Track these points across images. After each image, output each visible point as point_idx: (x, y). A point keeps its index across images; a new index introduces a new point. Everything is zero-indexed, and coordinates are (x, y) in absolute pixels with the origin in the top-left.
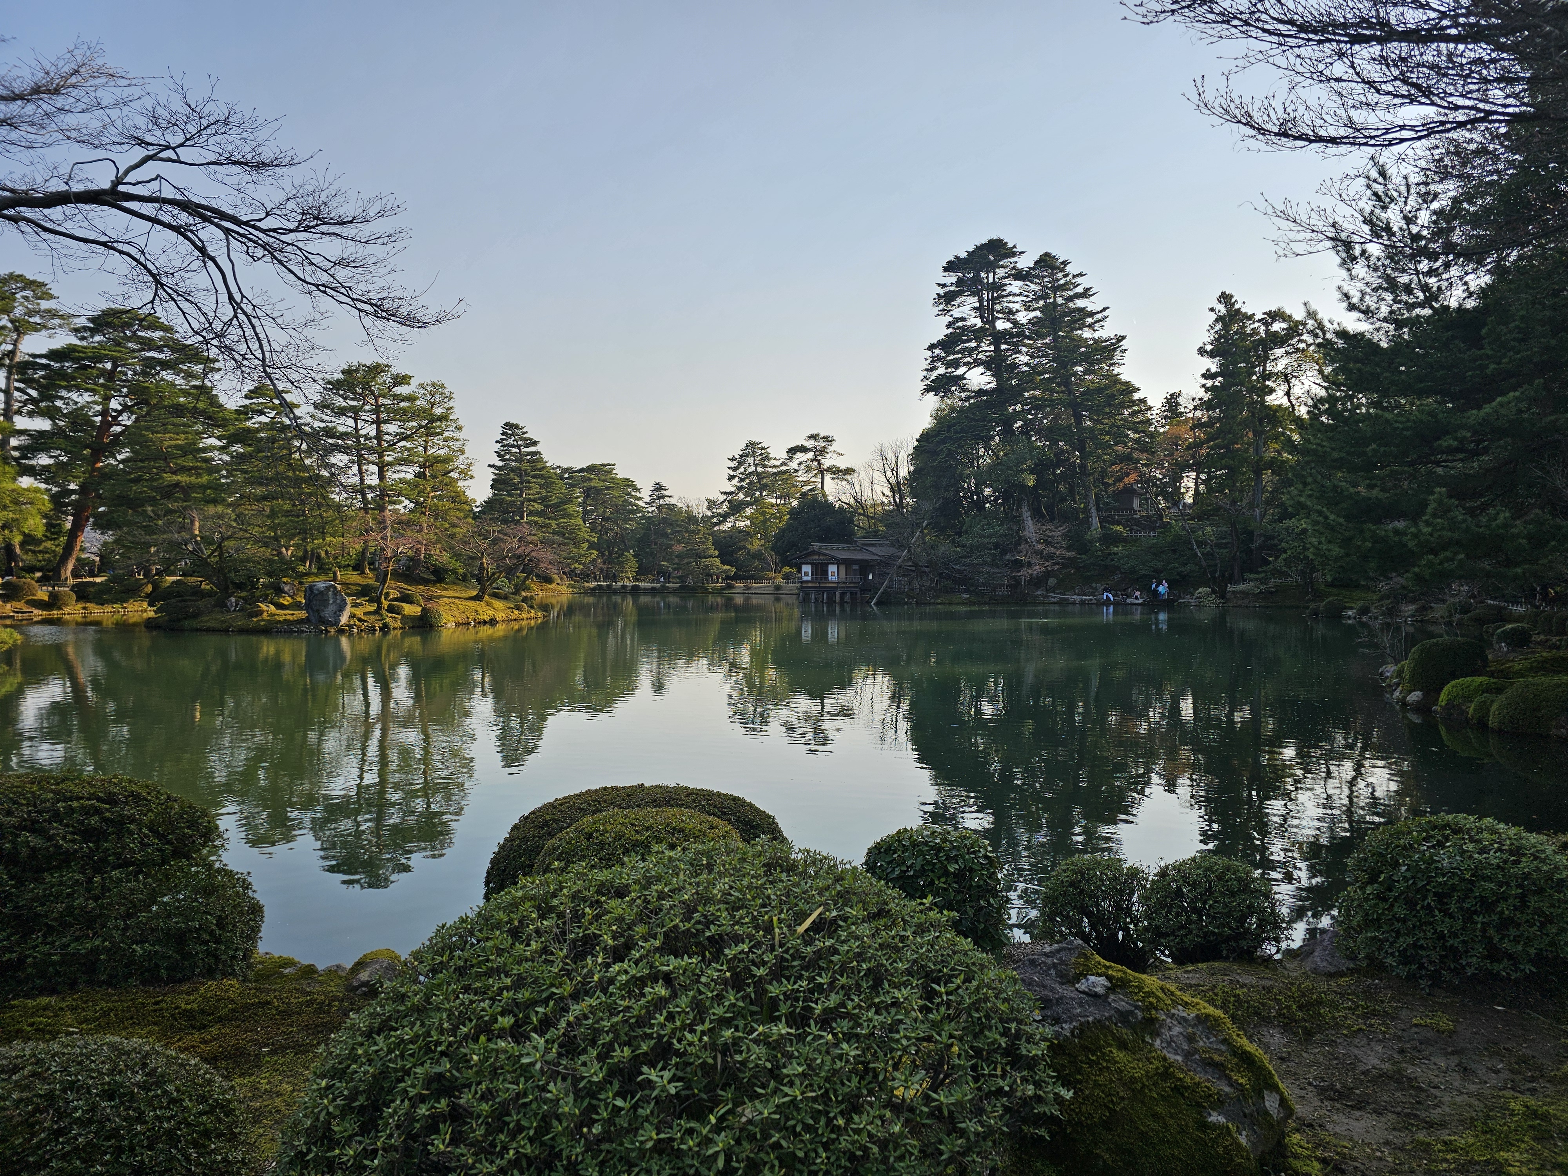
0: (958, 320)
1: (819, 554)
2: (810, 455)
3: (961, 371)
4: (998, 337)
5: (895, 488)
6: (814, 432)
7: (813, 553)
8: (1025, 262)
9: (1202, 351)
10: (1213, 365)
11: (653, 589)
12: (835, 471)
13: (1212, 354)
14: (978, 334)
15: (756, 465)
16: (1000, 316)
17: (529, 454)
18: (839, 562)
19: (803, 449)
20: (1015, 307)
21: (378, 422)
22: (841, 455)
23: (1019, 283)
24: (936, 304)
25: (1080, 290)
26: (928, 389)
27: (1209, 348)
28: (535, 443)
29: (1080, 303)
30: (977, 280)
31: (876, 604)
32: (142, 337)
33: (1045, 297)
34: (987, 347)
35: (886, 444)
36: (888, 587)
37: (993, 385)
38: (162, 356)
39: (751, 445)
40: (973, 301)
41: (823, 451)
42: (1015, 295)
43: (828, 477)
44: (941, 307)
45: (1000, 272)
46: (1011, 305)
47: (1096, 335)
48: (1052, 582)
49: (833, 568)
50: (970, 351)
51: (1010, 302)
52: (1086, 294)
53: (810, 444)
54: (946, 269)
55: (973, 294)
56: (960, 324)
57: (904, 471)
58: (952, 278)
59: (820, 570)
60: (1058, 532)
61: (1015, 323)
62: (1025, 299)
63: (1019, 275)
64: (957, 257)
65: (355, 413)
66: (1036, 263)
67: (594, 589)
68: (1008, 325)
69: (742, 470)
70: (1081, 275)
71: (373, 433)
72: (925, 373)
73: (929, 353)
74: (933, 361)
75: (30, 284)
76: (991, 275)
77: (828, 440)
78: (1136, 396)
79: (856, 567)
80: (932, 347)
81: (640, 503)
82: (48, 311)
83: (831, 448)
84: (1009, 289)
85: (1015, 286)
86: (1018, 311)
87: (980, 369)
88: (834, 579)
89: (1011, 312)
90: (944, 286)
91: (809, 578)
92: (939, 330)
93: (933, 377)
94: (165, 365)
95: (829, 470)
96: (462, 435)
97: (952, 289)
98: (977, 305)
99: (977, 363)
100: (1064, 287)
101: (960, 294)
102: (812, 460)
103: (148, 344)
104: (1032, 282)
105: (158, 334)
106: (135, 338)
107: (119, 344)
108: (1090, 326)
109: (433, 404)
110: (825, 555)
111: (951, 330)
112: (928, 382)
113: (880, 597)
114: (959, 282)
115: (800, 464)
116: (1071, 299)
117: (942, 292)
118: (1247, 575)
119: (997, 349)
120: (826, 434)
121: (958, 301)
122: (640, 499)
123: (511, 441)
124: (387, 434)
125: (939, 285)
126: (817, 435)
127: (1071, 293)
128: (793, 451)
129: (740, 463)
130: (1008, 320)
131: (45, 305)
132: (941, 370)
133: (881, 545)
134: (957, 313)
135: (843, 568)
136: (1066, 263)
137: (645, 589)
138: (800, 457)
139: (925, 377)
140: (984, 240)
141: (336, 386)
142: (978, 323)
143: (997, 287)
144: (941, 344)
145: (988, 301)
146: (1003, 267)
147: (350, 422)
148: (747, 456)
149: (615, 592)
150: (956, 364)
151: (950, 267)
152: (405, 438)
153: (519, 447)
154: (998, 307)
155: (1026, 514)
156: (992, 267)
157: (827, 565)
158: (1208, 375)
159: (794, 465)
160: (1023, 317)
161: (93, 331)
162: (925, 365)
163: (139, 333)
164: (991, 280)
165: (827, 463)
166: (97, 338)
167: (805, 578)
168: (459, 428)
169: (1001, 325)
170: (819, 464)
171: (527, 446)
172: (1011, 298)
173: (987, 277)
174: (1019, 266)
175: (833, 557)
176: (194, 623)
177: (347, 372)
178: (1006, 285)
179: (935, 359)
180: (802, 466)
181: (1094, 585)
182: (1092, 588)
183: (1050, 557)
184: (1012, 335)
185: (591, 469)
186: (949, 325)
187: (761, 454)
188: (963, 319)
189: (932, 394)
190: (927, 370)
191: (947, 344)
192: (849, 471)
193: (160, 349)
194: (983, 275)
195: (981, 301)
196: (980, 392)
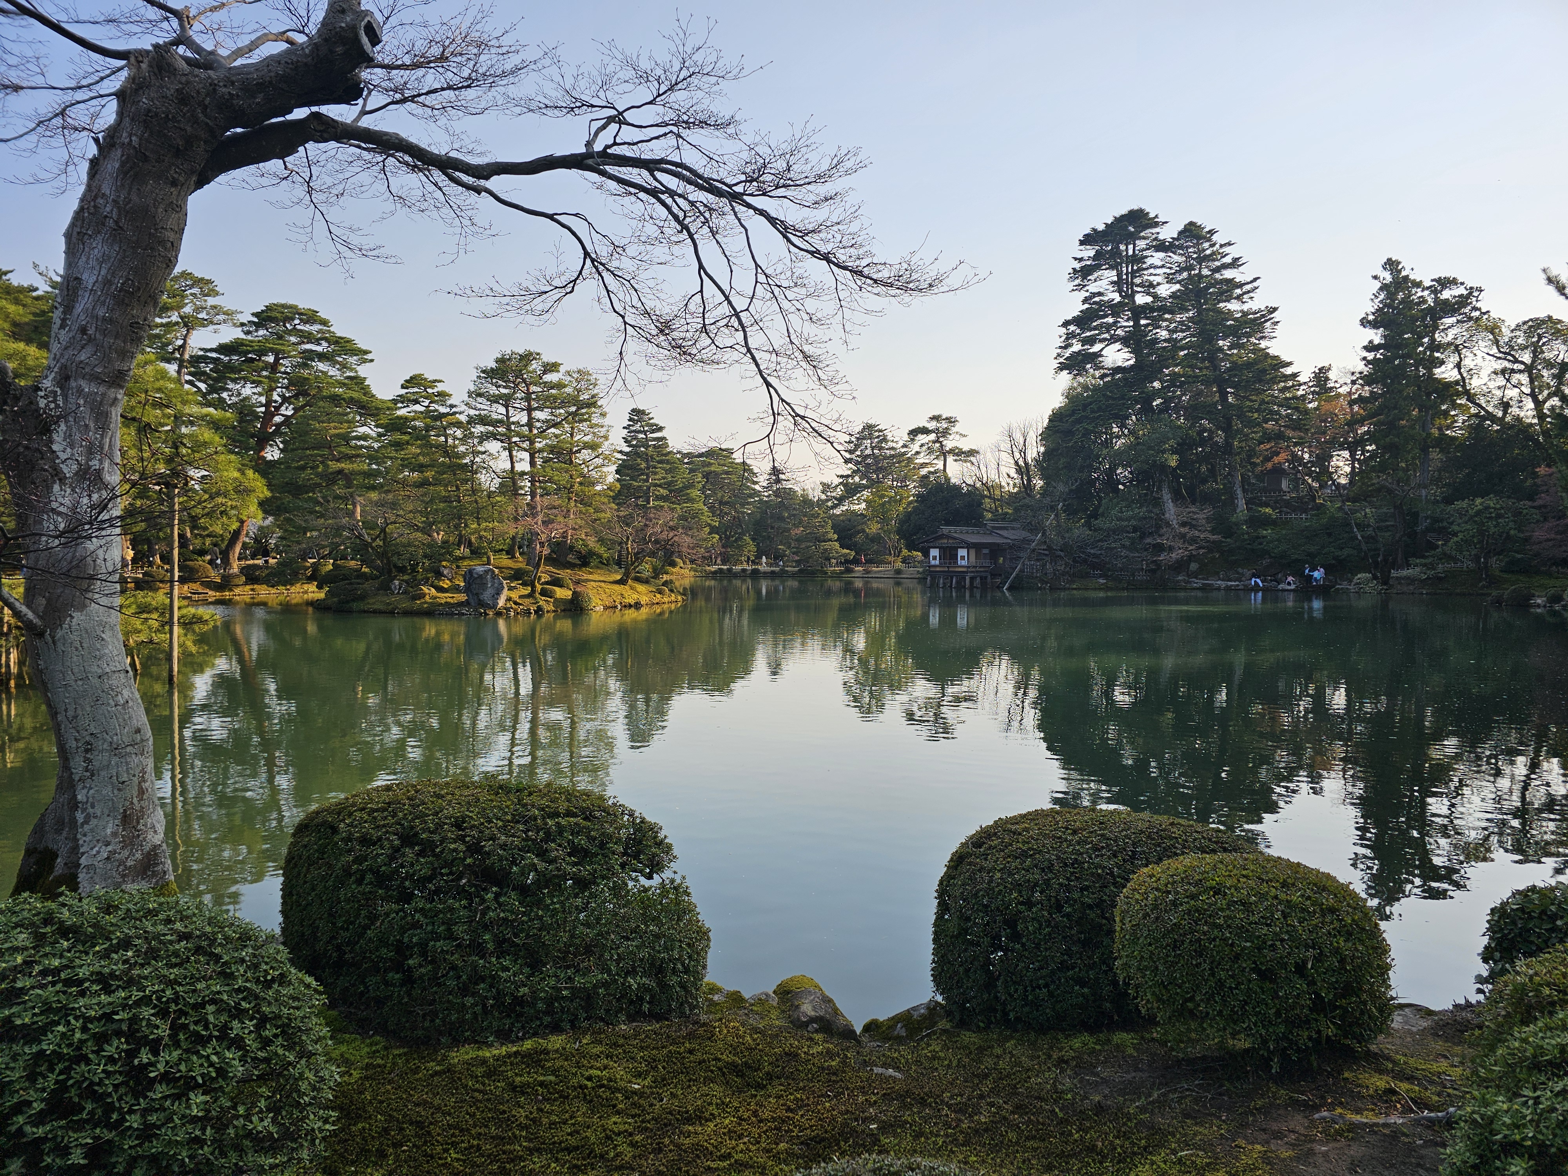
0: (1094, 295)
1: (948, 537)
2: (933, 436)
3: (1097, 348)
4: (1138, 312)
5: (1023, 470)
6: (936, 413)
7: (942, 536)
8: (1167, 233)
9: (1364, 322)
10: (1376, 336)
11: (773, 572)
12: (958, 453)
13: (1375, 325)
14: (1116, 309)
15: (873, 448)
16: (1139, 289)
17: (654, 439)
18: (969, 546)
19: (925, 431)
20: (1156, 280)
21: (530, 410)
22: (964, 436)
23: (1161, 255)
24: (1072, 279)
25: (1228, 260)
26: (1062, 367)
27: (1371, 317)
28: (660, 429)
29: (1228, 274)
30: (1116, 253)
31: (1008, 589)
32: (301, 331)
33: (1189, 268)
34: (1126, 323)
35: (1015, 425)
36: (1022, 571)
37: (1132, 362)
38: (319, 349)
39: (869, 427)
40: (1112, 275)
41: (945, 433)
42: (1156, 267)
43: (950, 459)
44: (1077, 282)
45: (1141, 244)
46: (1151, 278)
47: (1245, 308)
48: (1194, 566)
49: (962, 552)
50: (1108, 327)
51: (1151, 275)
52: (1235, 263)
53: (932, 425)
54: (1082, 243)
55: (1111, 268)
56: (1097, 299)
57: (1034, 451)
58: (1089, 252)
59: (949, 554)
60: (1202, 514)
61: (1155, 296)
62: (1168, 271)
63: (1162, 246)
64: (1094, 230)
65: (507, 401)
66: (1180, 233)
67: (715, 572)
68: (1149, 299)
69: (858, 453)
70: (1229, 244)
71: (524, 420)
72: (1059, 351)
73: (1064, 330)
74: (1067, 339)
75: (199, 282)
76: (1131, 247)
77: (951, 421)
78: (1288, 371)
79: (986, 551)
80: (1066, 324)
81: (757, 487)
82: (214, 307)
83: (954, 430)
84: (1149, 261)
85: (1156, 258)
86: (1159, 284)
87: (1117, 346)
88: (964, 563)
89: (1151, 285)
90: (1081, 260)
91: (937, 562)
92: (1075, 306)
93: (1067, 355)
94: (322, 357)
95: (951, 451)
96: (606, 421)
97: (1089, 263)
98: (1115, 279)
99: (1114, 339)
100: (1211, 258)
101: (1097, 267)
102: (934, 442)
103: (308, 337)
104: (1175, 253)
105: (315, 328)
106: (295, 331)
107: (280, 337)
108: (1239, 298)
109: (579, 391)
110: (955, 538)
111: (1087, 306)
112: (1062, 360)
113: (1013, 582)
114: (1098, 256)
115: (922, 445)
116: (1218, 270)
117: (1077, 266)
118: (1412, 560)
119: (1137, 324)
120: (949, 415)
121: (1096, 275)
122: (756, 483)
123: (637, 427)
124: (538, 421)
125: (1076, 259)
126: (939, 416)
127: (1217, 264)
128: (914, 433)
129: (857, 446)
130: (1148, 294)
131: (211, 301)
132: (1077, 347)
133: (1013, 529)
134: (1093, 288)
135: (973, 552)
136: (1212, 232)
137: (765, 573)
138: (922, 438)
139: (1059, 355)
140: (1124, 211)
141: (490, 374)
142: (1117, 298)
143: (1138, 259)
144: (1076, 321)
145: (1127, 274)
146: (1144, 238)
147: (502, 410)
148: (864, 438)
149: (736, 575)
150: (1091, 341)
151: (1087, 240)
152: (555, 425)
153: (645, 432)
154: (1137, 281)
155: (1166, 496)
156: (1132, 238)
157: (956, 549)
158: (1370, 347)
159: (915, 447)
160: (1165, 290)
161: (258, 326)
162: (1060, 342)
163: (298, 327)
164: (1130, 252)
165: (949, 444)
166: (261, 332)
167: (933, 562)
168: (603, 415)
169: (1141, 299)
170: (942, 446)
171: (653, 432)
172: (1152, 271)
173: (1127, 250)
174: (1161, 237)
175: (963, 541)
176: (362, 606)
177: (501, 361)
178: (1146, 257)
179: (1070, 336)
180: (924, 448)
181: (1240, 570)
182: (1238, 573)
183: (1194, 540)
184: (1152, 310)
185: (710, 453)
186: (1085, 301)
187: (878, 437)
188: (1100, 294)
189: (1066, 372)
190: (1061, 347)
191: (1082, 321)
192: (972, 453)
193: (318, 342)
194: (1122, 247)
195: (1119, 275)
196: (1118, 370)
